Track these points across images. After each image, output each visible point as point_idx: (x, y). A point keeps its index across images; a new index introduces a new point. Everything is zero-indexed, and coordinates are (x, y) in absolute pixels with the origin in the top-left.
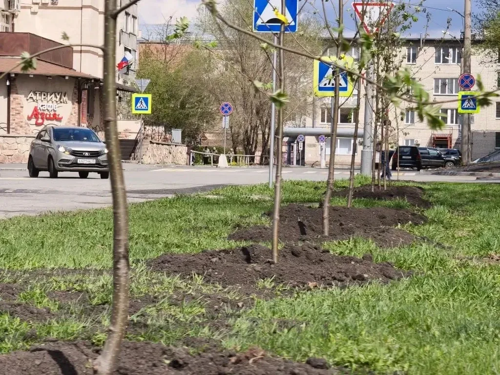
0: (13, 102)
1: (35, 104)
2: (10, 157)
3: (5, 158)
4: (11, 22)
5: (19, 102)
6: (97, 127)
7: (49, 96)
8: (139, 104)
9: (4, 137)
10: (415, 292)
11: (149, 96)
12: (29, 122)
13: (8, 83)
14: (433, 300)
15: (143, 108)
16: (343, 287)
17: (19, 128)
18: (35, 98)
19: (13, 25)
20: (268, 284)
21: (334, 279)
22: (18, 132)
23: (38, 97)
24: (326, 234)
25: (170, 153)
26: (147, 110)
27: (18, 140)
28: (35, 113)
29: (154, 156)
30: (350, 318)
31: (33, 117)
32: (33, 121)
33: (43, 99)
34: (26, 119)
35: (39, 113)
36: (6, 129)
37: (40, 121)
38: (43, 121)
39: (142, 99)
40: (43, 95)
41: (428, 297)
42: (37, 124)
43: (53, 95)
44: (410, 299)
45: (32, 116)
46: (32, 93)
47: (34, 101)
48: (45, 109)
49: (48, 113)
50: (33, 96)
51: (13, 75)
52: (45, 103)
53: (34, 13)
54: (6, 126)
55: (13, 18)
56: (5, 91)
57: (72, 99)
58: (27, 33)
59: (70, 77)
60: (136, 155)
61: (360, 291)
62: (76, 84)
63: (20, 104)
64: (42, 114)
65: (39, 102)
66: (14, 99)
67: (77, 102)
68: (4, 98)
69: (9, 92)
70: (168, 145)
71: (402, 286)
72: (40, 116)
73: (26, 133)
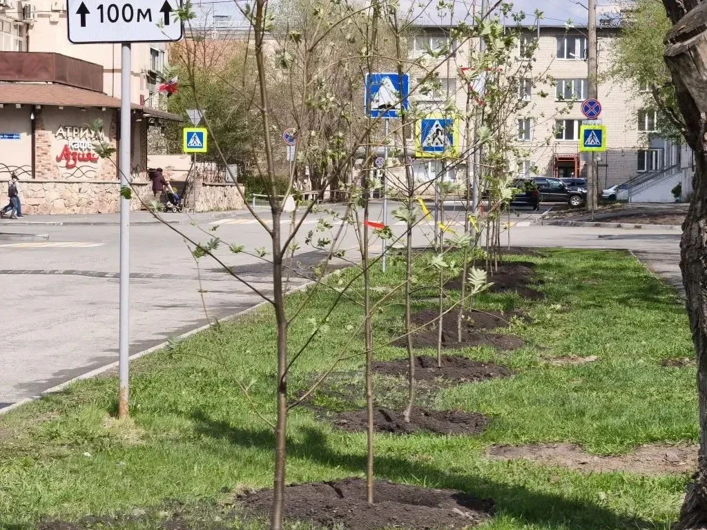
0: (38, 139)
1: (65, 142)
2: (36, 207)
3: (30, 209)
4: (25, 35)
5: (46, 140)
6: (138, 167)
7: (81, 131)
8: (192, 141)
9: (28, 182)
10: (517, 383)
11: (204, 131)
12: (59, 164)
13: (32, 117)
14: (527, 387)
15: (196, 145)
16: (480, 381)
17: (46, 171)
18: (64, 133)
19: (28, 37)
20: (440, 379)
21: (475, 376)
22: (45, 176)
23: (69, 134)
24: (460, 340)
25: (225, 196)
26: (202, 147)
27: (45, 186)
28: (65, 152)
29: (207, 201)
30: (487, 397)
31: (64, 158)
32: (63, 162)
33: (74, 136)
34: (55, 160)
35: (70, 153)
36: (31, 173)
37: (72, 162)
38: (75, 162)
39: (195, 134)
40: (74, 131)
41: (524, 386)
42: (68, 167)
43: (87, 131)
44: (515, 386)
45: (62, 155)
46: (61, 129)
47: (64, 138)
48: (78, 147)
49: (81, 152)
50: (63, 132)
51: (39, 107)
52: (77, 140)
53: (54, 23)
54: (30, 169)
55: (28, 29)
56: (29, 126)
57: (110, 135)
58: (52, 53)
59: (108, 108)
60: (186, 201)
61: (489, 383)
62: (113, 116)
63: (47, 142)
64: (74, 154)
65: (70, 139)
66: (39, 135)
67: (115, 138)
68: (28, 135)
69: (33, 128)
70: (222, 186)
71: (511, 380)
72: (71, 157)
73: (55, 178)
